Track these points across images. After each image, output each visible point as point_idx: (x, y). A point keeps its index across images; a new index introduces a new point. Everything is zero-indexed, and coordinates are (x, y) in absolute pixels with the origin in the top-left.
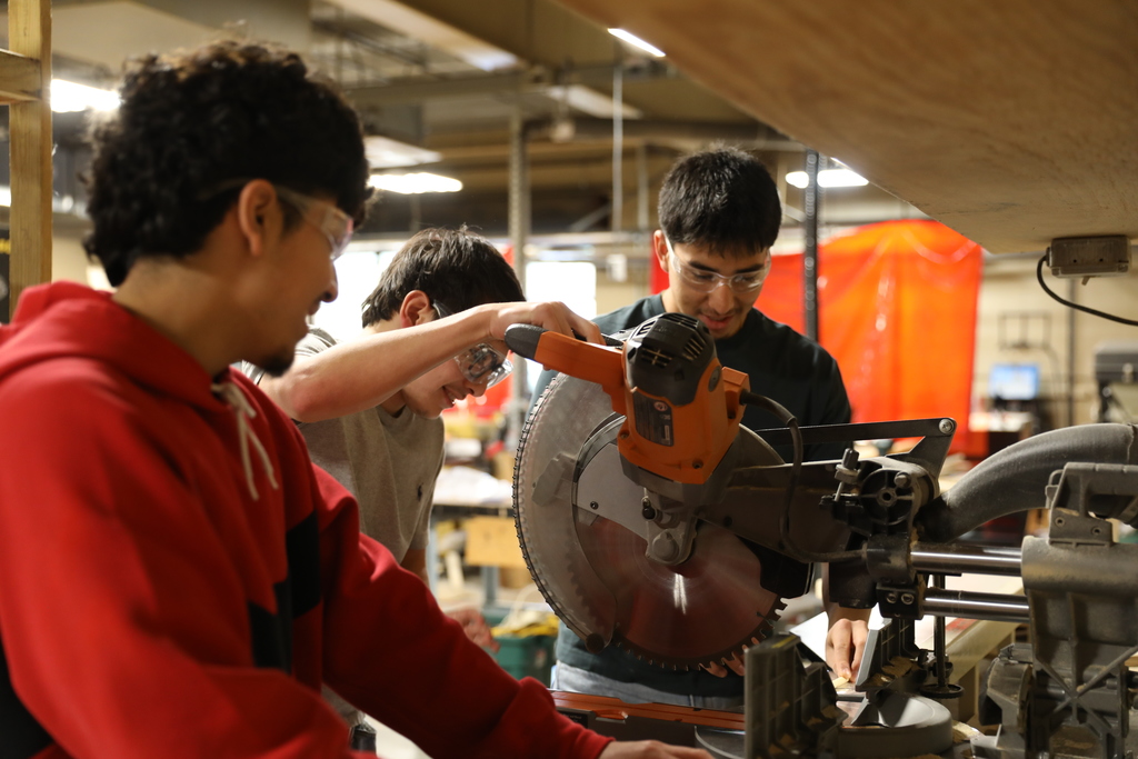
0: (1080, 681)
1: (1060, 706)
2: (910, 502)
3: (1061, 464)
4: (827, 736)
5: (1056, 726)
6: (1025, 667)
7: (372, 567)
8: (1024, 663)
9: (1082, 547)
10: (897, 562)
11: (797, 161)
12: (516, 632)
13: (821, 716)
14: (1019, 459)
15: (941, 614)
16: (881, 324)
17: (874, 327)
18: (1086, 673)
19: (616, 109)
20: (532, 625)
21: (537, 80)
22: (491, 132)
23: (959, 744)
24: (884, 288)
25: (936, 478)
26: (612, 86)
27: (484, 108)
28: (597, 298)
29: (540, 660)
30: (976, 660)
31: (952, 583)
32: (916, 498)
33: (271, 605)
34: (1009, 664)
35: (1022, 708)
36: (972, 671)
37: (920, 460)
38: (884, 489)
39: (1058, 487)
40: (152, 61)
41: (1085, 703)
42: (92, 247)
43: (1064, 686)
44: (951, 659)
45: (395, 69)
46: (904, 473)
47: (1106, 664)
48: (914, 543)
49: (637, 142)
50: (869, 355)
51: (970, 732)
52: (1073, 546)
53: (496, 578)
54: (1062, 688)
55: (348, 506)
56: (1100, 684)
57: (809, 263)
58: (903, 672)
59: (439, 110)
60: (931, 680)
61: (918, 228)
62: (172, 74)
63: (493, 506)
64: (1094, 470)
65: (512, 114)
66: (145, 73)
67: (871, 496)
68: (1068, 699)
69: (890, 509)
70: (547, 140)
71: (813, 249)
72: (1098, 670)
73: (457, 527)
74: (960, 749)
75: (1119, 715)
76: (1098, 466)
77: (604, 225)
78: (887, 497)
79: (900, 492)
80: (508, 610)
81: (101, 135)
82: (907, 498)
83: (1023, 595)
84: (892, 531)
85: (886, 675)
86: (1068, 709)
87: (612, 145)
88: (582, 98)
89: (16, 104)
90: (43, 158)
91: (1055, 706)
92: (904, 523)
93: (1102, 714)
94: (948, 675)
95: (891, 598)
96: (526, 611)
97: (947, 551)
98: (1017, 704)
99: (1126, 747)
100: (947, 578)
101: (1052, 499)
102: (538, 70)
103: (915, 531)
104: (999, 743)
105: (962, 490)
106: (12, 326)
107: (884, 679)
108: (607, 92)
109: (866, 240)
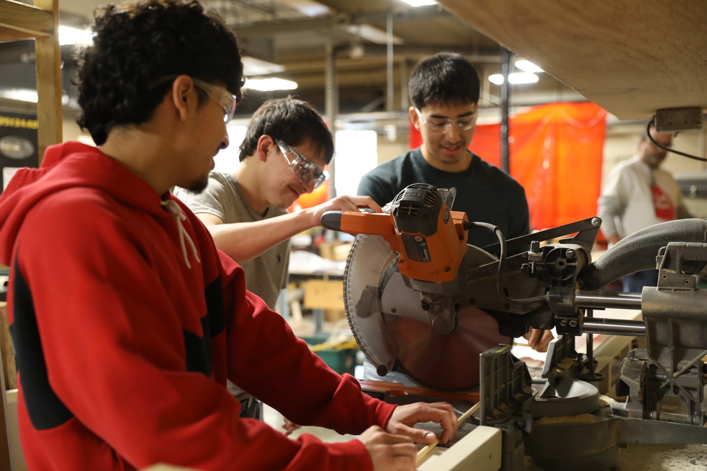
0: (675, 370)
1: (664, 384)
2: (575, 266)
3: (665, 243)
4: (527, 403)
5: (660, 396)
6: (643, 362)
7: (253, 309)
8: (642, 360)
9: (678, 291)
10: (567, 302)
11: (496, 68)
12: (334, 348)
13: (523, 393)
14: (640, 240)
15: (591, 332)
16: (546, 165)
17: (542, 166)
18: (679, 365)
19: (389, 39)
20: (344, 343)
21: (342, 22)
22: (314, 54)
23: (603, 408)
24: (548, 143)
25: (589, 252)
26: (386, 25)
27: (309, 39)
28: (378, 151)
29: (349, 363)
30: (610, 359)
31: (597, 314)
32: (578, 264)
33: (200, 332)
34: (633, 361)
35: (641, 386)
36: (607, 366)
37: (580, 242)
38: (559, 260)
39: (664, 256)
40: (111, 8)
41: (679, 383)
42: (83, 123)
43: (666, 373)
44: (597, 359)
45: (256, 17)
46: (571, 250)
47: (691, 360)
48: (577, 291)
49: (402, 58)
50: (539, 183)
51: (609, 400)
52: (673, 291)
53: (322, 316)
54: (665, 374)
55: (239, 273)
56: (687, 371)
57: (503, 129)
58: (569, 367)
59: (283, 40)
60: (585, 371)
61: (569, 107)
62: (125, 15)
63: (319, 274)
64: (685, 246)
65: (327, 42)
66: (107, 15)
67: (551, 263)
68: (668, 381)
69: (563, 271)
70: (348, 58)
71: (506, 121)
72: (686, 363)
73: (298, 286)
74: (604, 410)
75: (698, 389)
76: (688, 244)
77: (381, 108)
78: (561, 264)
79: (569, 261)
80: (329, 335)
81: (83, 55)
82: (573, 264)
83: (642, 320)
84: (564, 284)
85: (559, 368)
86: (668, 386)
87: (386, 60)
88: (368, 33)
89: (39, 38)
90: (55, 71)
91: (661, 385)
92: (572, 279)
93: (688, 389)
94: (595, 368)
95: (563, 323)
96: (340, 335)
97: (597, 295)
98: (638, 384)
99: (702, 408)
100: (594, 311)
101: (660, 263)
102: (342, 16)
103: (578, 284)
104: (627, 407)
105: (606, 259)
106: (41, 169)
107: (558, 371)
108: (383, 28)
109: (537, 115)
